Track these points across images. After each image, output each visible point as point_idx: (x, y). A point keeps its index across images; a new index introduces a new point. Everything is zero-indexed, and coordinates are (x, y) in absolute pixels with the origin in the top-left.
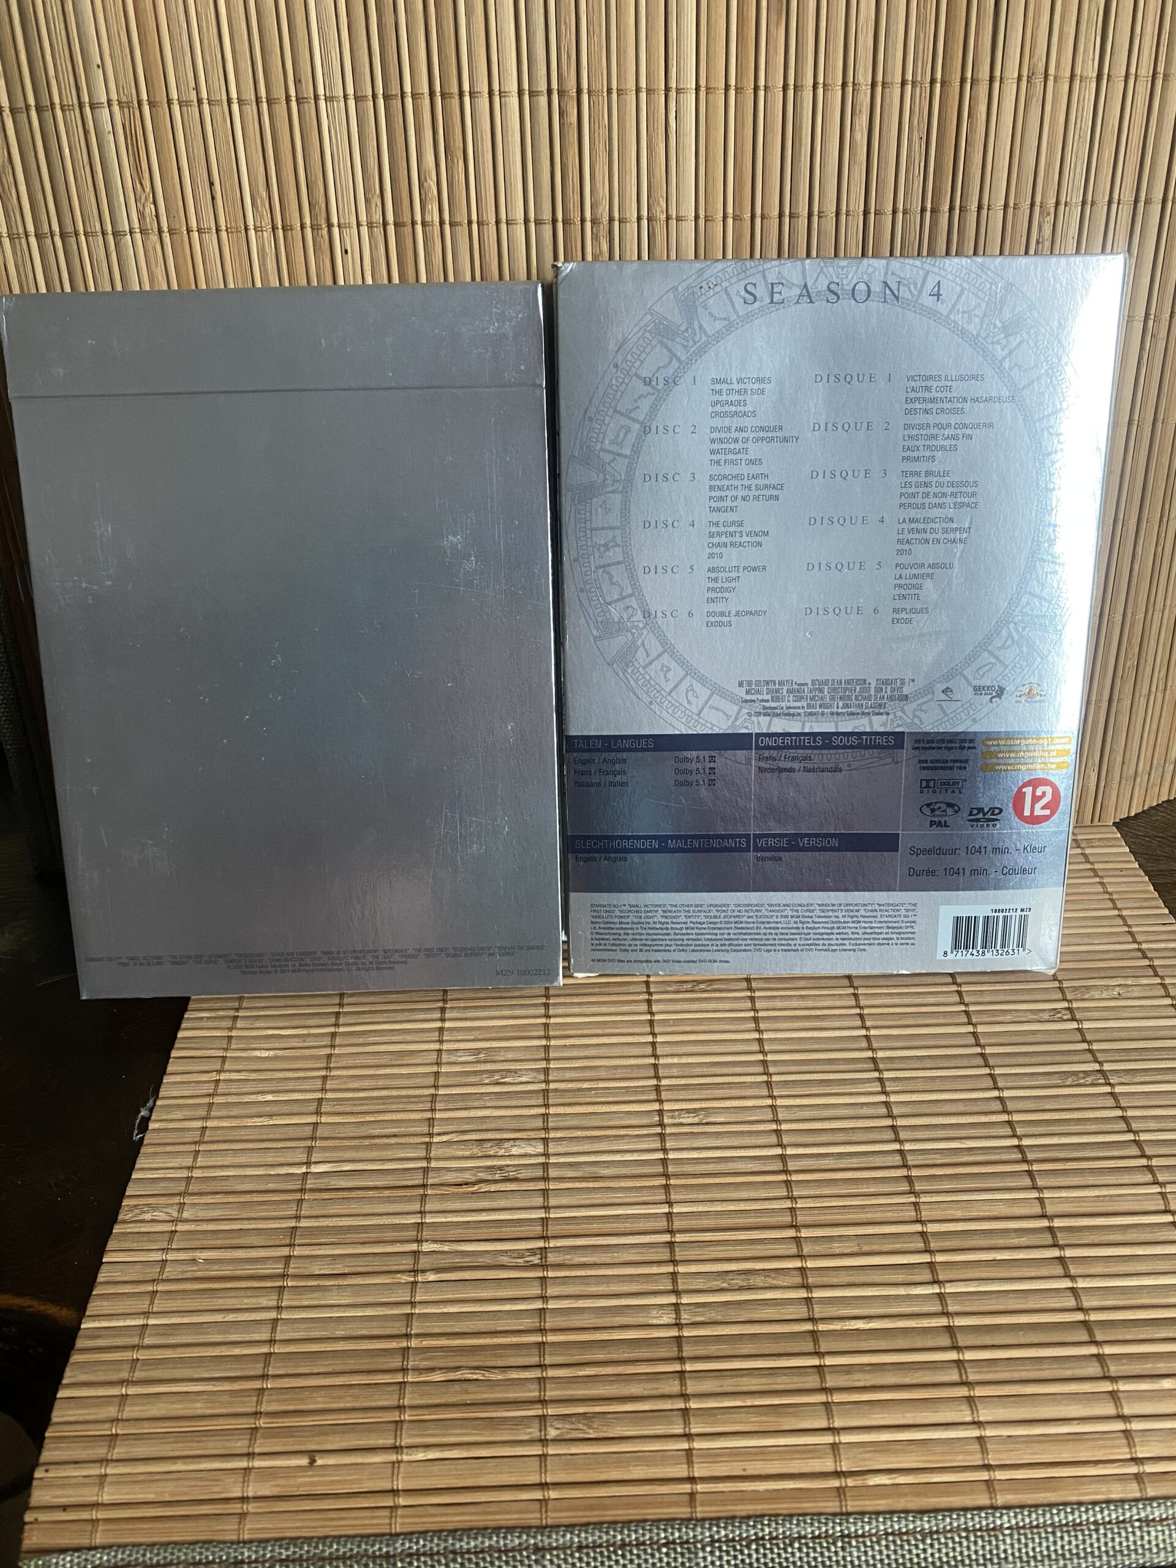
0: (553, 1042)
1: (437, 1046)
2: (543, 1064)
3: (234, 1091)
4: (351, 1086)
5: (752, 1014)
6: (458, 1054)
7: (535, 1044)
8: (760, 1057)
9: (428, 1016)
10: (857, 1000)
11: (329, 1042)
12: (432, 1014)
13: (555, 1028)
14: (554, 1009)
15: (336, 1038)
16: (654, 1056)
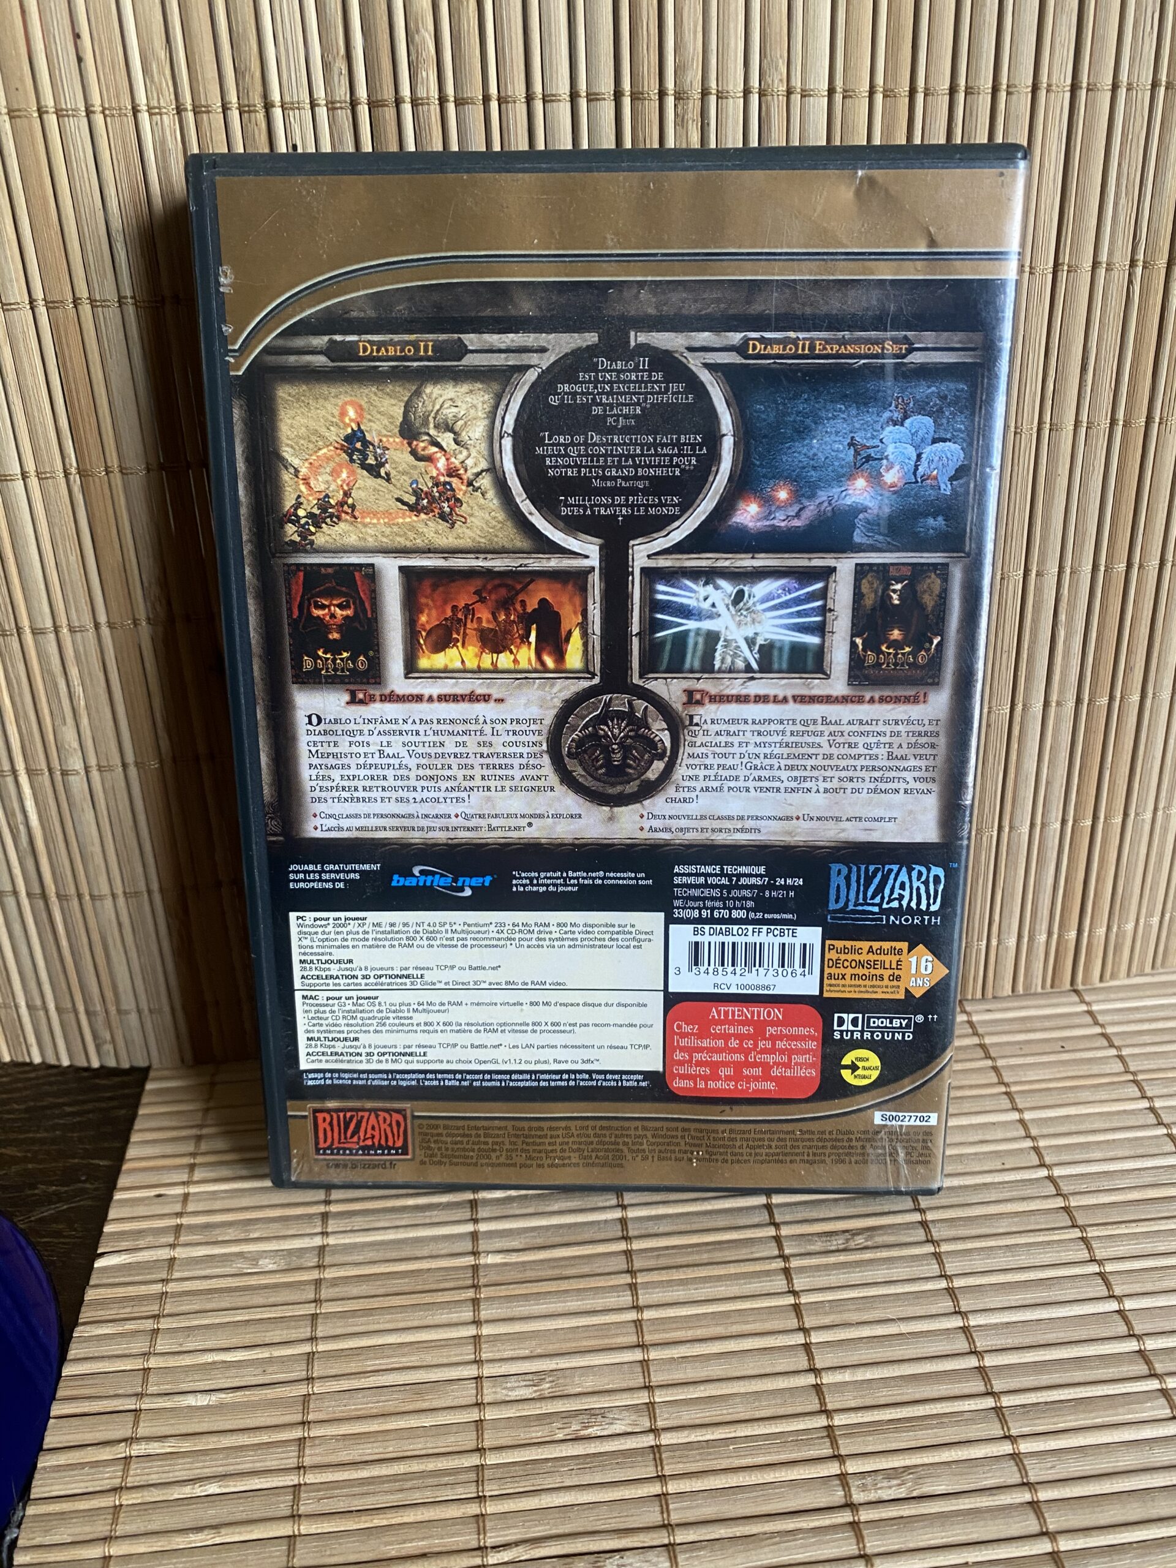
0: (653, 1354)
1: (472, 1371)
2: (643, 1397)
3: (154, 1479)
4: (344, 1456)
5: (943, 1284)
6: (509, 1385)
7: (626, 1359)
8: (973, 1362)
9: (454, 1317)
10: (1090, 1248)
11: (305, 1373)
12: (461, 1312)
13: (651, 1328)
14: (645, 1294)
15: (316, 1364)
16: (813, 1370)
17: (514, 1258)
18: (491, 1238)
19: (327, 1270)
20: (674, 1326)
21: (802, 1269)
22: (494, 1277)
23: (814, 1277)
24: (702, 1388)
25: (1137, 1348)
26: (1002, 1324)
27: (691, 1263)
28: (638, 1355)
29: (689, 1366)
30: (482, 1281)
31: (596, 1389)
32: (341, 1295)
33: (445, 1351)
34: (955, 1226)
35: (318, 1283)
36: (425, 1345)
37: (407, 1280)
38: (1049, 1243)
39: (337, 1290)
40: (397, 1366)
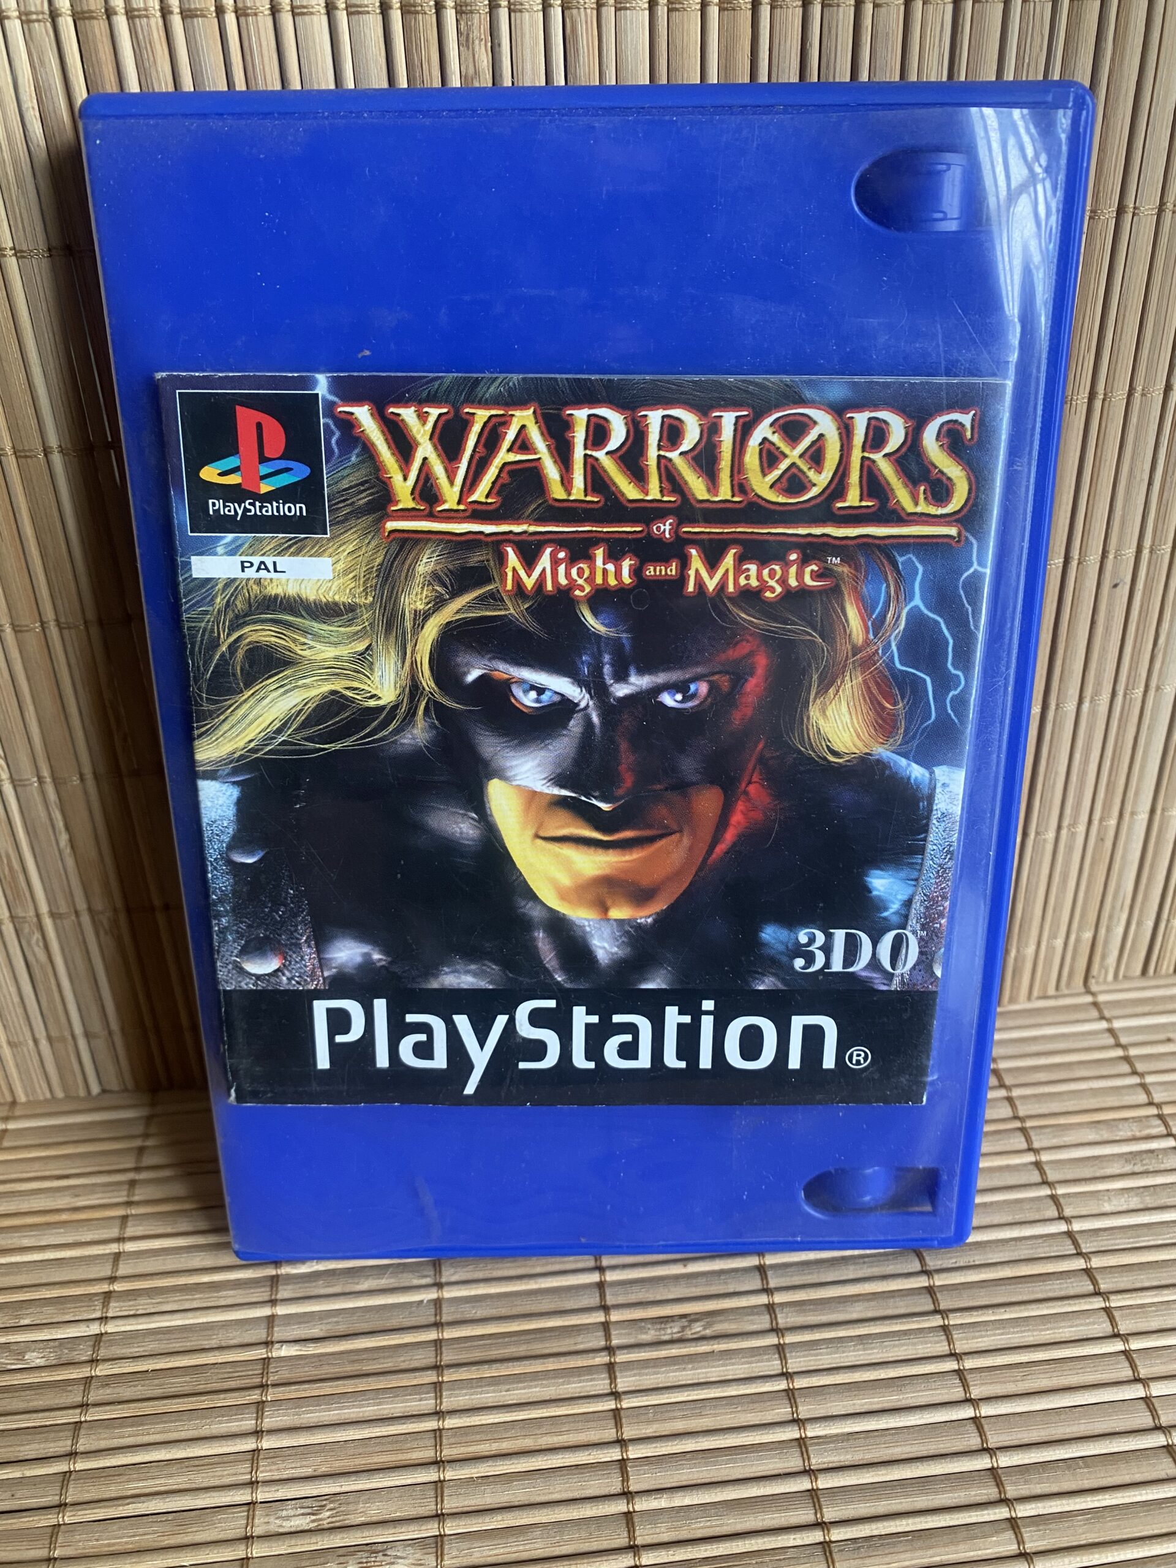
0: (449, 1474)
1: (243, 1496)
2: (431, 1529)
5: (782, 1385)
6: (284, 1513)
7: (419, 1480)
8: (805, 1484)
9: (234, 1426)
10: (950, 1340)
11: (57, 1498)
12: (242, 1420)
13: (453, 1440)
14: (450, 1396)
15: (71, 1486)
16: (627, 1495)
17: (312, 1349)
18: (289, 1324)
19: (100, 1367)
20: (478, 1437)
21: (628, 1365)
22: (285, 1374)
23: (640, 1375)
24: (499, 1518)
25: (990, 1466)
26: (843, 1435)
27: (507, 1356)
28: (432, 1475)
29: (489, 1489)
30: (271, 1378)
31: (380, 1518)
32: (111, 1398)
33: (219, 1471)
34: (805, 1311)
35: (88, 1381)
36: (197, 1462)
37: (187, 1379)
38: (905, 1333)
39: (108, 1391)
40: (163, 1489)
